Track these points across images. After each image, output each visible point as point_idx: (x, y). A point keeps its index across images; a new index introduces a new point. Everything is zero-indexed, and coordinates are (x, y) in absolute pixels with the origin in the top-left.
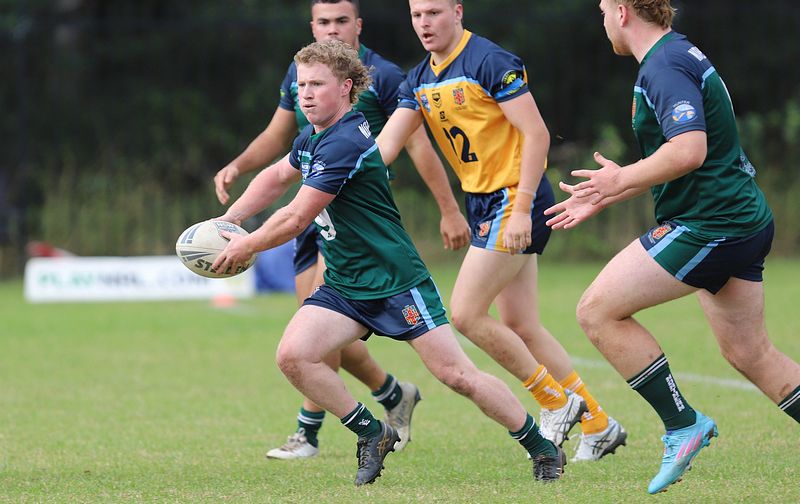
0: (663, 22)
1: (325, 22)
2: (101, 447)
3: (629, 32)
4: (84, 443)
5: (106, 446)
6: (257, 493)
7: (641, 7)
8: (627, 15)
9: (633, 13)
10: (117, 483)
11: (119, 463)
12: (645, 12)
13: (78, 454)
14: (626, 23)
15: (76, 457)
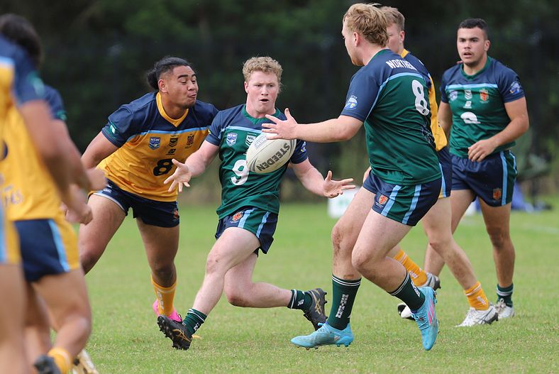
0: (382, 42)
1: (463, 40)
2: (377, 310)
3: (360, 49)
4: (366, 307)
5: (380, 309)
6: (477, 340)
7: (368, 34)
8: (359, 38)
9: (363, 37)
10: (387, 333)
11: (389, 321)
12: (370, 36)
13: (363, 315)
14: (359, 44)
15: (361, 317)
